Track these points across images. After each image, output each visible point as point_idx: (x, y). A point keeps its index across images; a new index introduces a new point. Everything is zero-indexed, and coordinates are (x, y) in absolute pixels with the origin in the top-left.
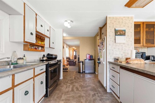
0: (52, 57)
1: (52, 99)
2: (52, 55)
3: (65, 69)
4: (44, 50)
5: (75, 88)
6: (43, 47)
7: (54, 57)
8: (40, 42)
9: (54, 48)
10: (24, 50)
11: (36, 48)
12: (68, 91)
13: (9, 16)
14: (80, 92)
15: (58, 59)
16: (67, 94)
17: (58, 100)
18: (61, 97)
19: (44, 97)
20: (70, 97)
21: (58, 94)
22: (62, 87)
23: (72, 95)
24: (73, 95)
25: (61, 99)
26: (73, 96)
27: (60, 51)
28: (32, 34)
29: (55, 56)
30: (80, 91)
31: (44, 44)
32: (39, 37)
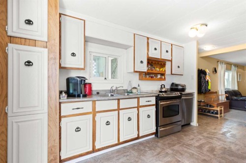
0: (178, 89)
1: (162, 141)
2: (177, 85)
3: (212, 113)
4: (165, 78)
5: (207, 147)
6: (163, 74)
7: (180, 87)
8: (158, 69)
9: (182, 75)
10: (140, 79)
11: (152, 77)
12: (191, 145)
13: (125, 50)
14: (212, 156)
15: (187, 91)
16: (185, 147)
17: (167, 146)
18: (174, 145)
19: (154, 136)
20: (186, 152)
21: (173, 141)
22: (185, 135)
23: (192, 152)
24: (195, 153)
25: (172, 148)
26: (193, 154)
27: (192, 79)
28: (142, 62)
29: (182, 86)
30: (214, 155)
31: (165, 71)
32: (157, 63)
